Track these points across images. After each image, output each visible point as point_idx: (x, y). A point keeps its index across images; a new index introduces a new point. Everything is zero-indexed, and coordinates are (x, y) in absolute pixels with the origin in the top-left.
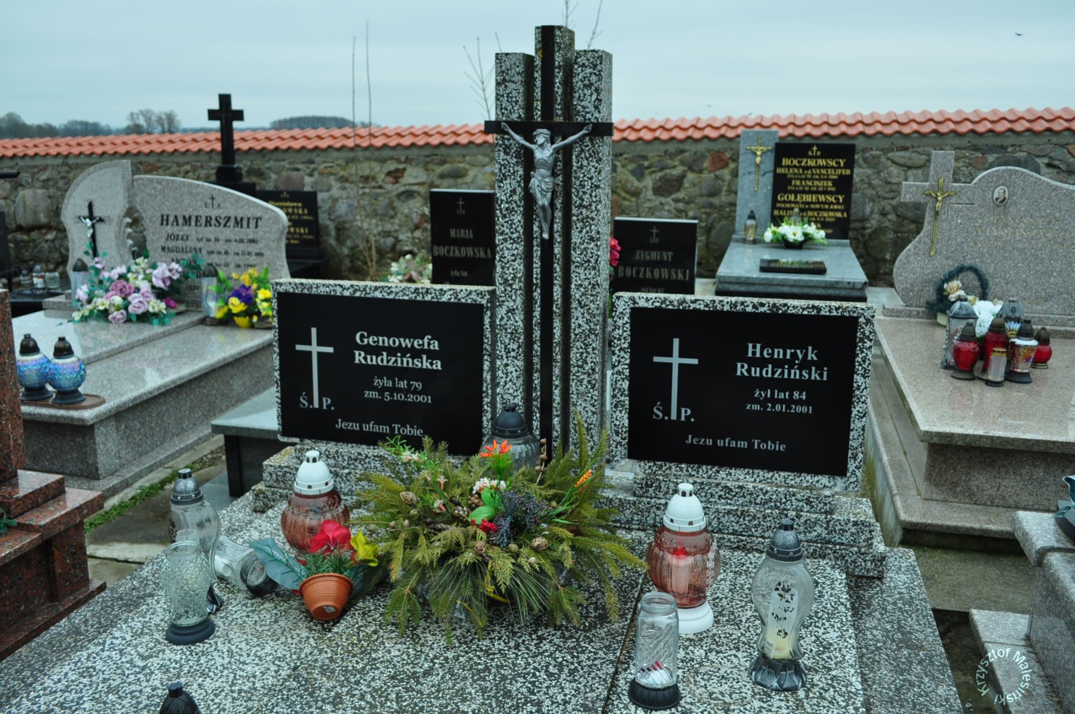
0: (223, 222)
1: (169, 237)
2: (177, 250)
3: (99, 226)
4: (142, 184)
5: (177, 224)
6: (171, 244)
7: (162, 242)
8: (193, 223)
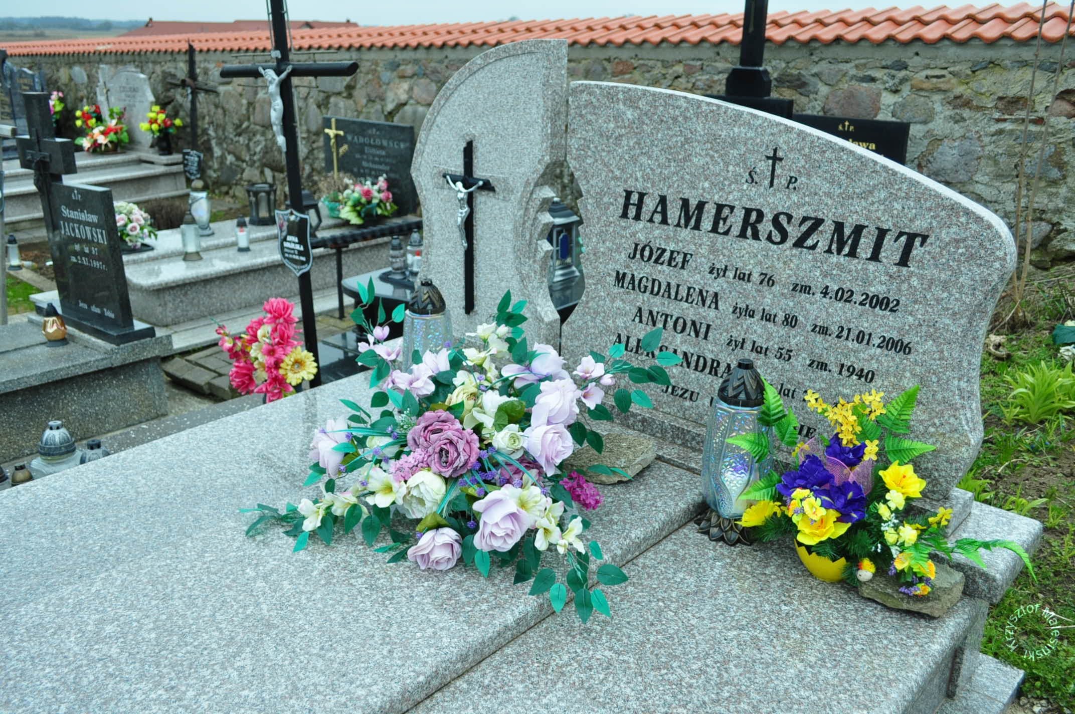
0: (794, 232)
1: (639, 251)
2: (654, 288)
3: (482, 199)
4: (589, 103)
5: (664, 221)
6: (642, 270)
7: (620, 262)
8: (707, 224)
